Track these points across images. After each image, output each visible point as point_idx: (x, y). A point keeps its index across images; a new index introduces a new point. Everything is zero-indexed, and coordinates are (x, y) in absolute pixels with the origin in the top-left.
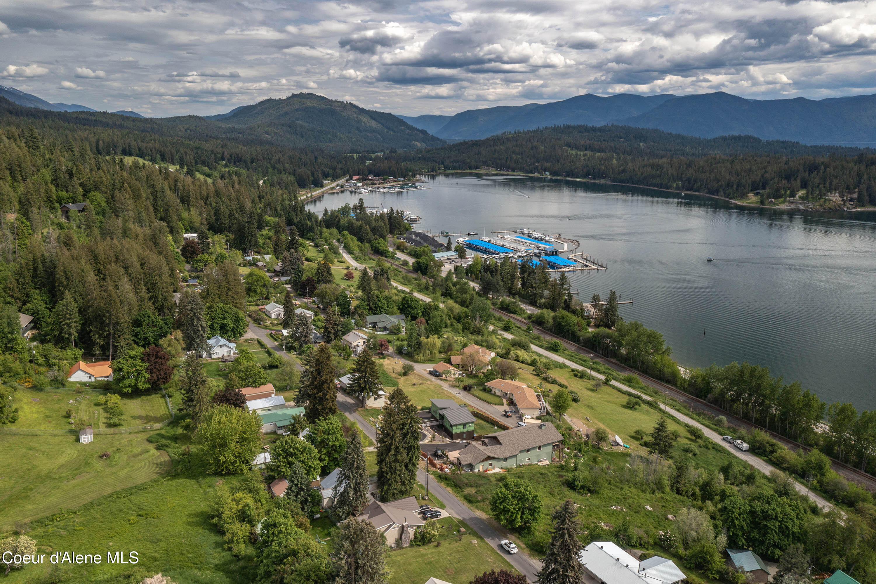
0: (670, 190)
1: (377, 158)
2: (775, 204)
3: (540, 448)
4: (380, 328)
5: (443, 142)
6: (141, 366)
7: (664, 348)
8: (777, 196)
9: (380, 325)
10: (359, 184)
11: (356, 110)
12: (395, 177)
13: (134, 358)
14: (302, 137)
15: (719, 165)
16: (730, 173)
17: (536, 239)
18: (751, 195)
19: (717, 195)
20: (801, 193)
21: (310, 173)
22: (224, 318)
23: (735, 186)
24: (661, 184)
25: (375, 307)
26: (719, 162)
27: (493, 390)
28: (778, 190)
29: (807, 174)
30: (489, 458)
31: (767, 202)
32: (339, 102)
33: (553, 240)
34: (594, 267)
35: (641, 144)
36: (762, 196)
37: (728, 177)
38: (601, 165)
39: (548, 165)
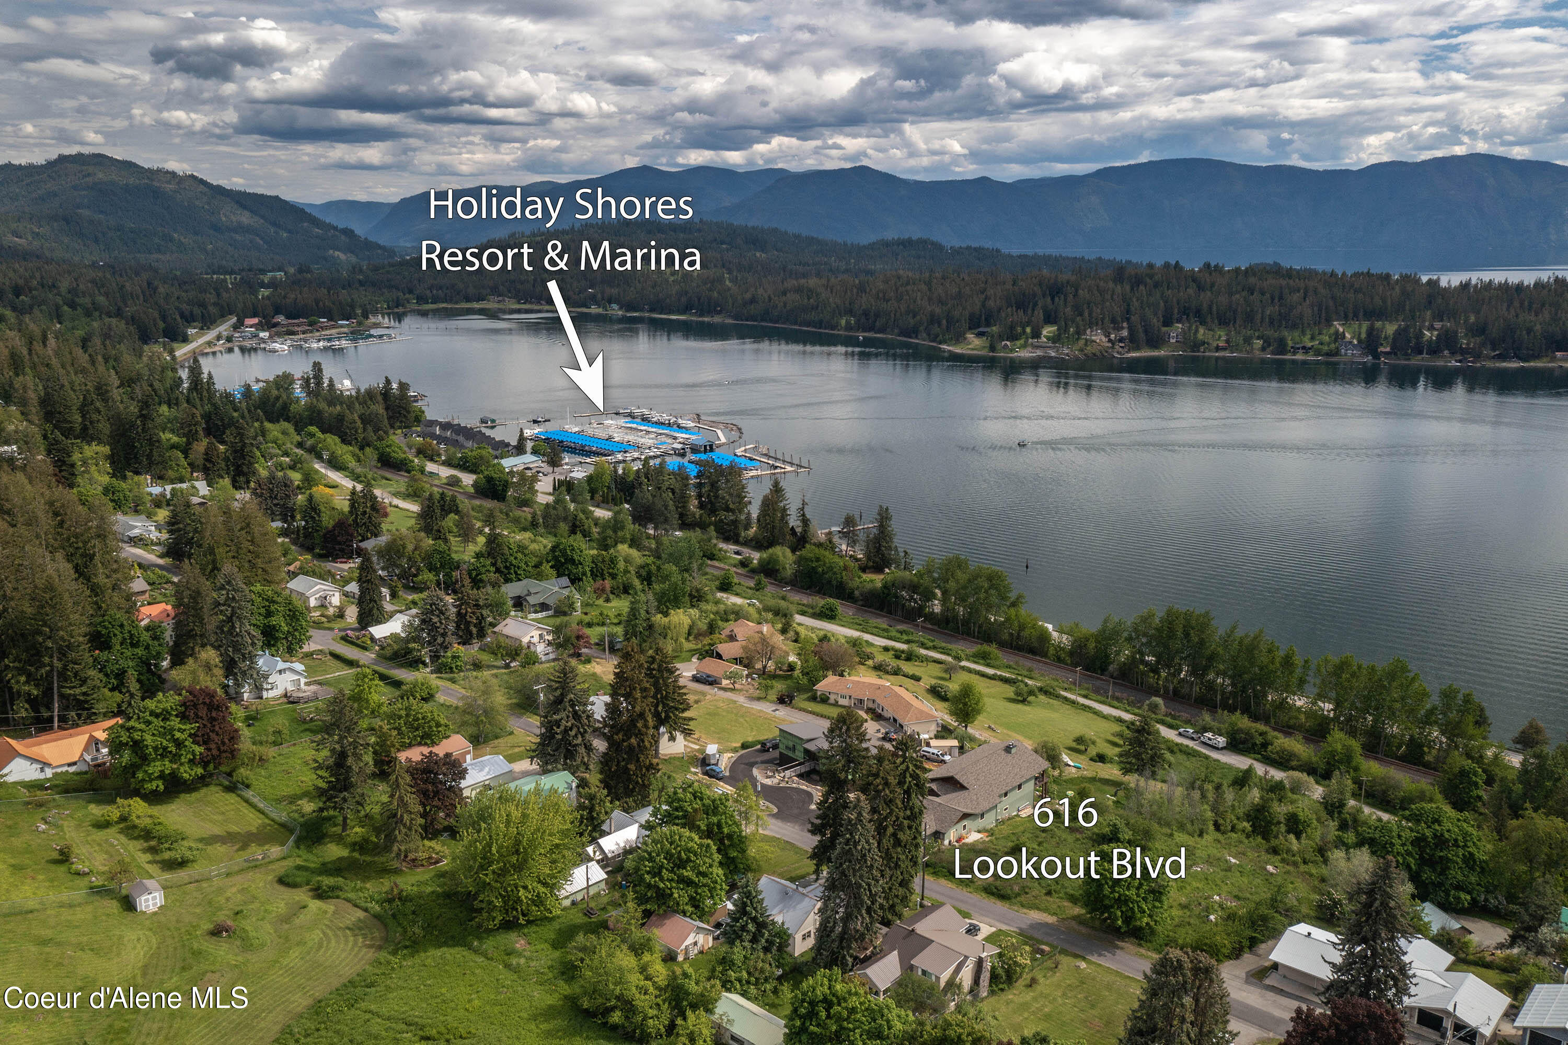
0: (835, 332)
1: (273, 284)
2: (1012, 351)
3: (1020, 787)
4: (534, 605)
5: (391, 252)
6: (183, 730)
7: (1013, 596)
8: (1013, 338)
9: (532, 600)
10: (262, 335)
11: (206, 189)
12: (331, 319)
13: (164, 715)
14: (96, 241)
15: (909, 288)
16: (930, 299)
17: (660, 424)
18: (970, 336)
19: (916, 337)
20: (1048, 331)
21: (156, 314)
22: (269, 614)
23: (944, 322)
24: (821, 322)
25: (506, 567)
26: (908, 283)
27: (832, 698)
28: (1012, 328)
29: (1049, 299)
30: (966, 816)
31: (999, 347)
32: (167, 172)
33: (693, 425)
34: (789, 468)
35: (758, 254)
36: (992, 336)
37: (929, 308)
38: (710, 290)
39: (614, 291)
